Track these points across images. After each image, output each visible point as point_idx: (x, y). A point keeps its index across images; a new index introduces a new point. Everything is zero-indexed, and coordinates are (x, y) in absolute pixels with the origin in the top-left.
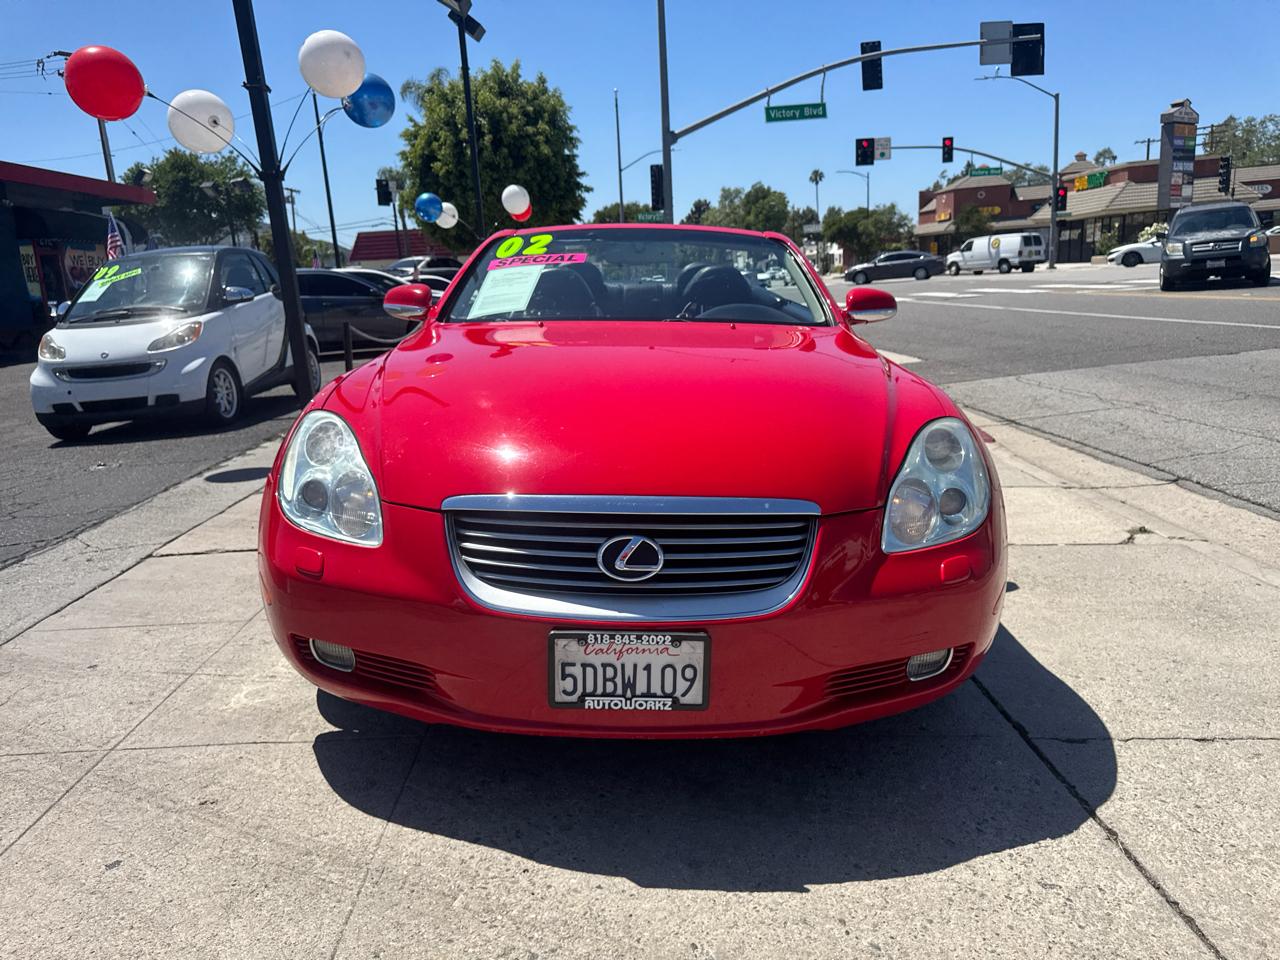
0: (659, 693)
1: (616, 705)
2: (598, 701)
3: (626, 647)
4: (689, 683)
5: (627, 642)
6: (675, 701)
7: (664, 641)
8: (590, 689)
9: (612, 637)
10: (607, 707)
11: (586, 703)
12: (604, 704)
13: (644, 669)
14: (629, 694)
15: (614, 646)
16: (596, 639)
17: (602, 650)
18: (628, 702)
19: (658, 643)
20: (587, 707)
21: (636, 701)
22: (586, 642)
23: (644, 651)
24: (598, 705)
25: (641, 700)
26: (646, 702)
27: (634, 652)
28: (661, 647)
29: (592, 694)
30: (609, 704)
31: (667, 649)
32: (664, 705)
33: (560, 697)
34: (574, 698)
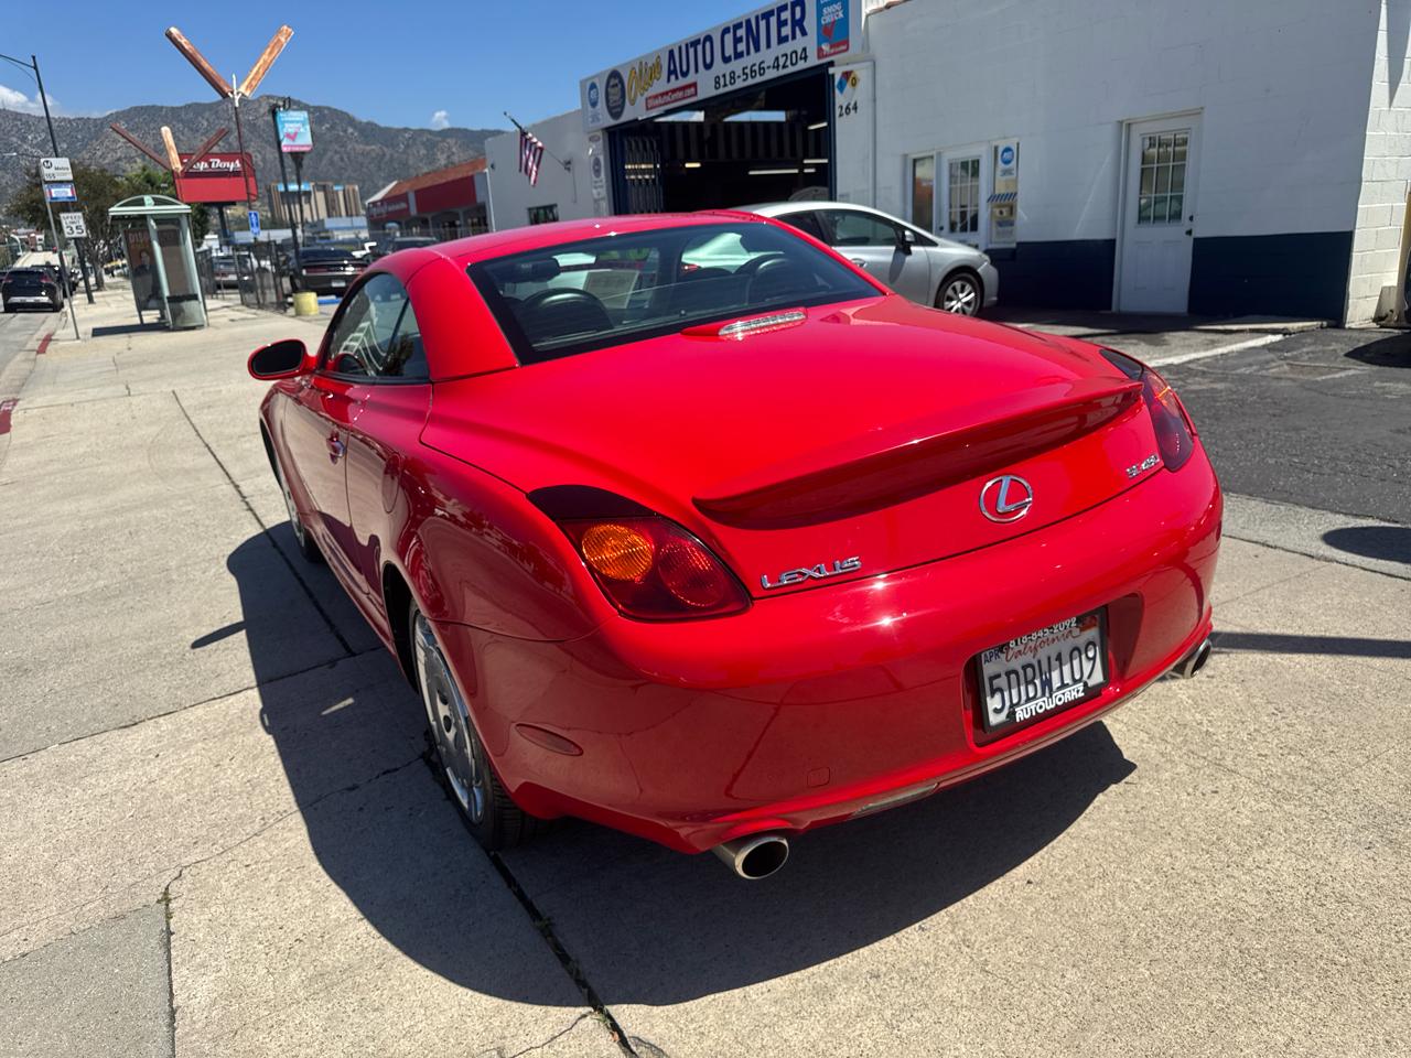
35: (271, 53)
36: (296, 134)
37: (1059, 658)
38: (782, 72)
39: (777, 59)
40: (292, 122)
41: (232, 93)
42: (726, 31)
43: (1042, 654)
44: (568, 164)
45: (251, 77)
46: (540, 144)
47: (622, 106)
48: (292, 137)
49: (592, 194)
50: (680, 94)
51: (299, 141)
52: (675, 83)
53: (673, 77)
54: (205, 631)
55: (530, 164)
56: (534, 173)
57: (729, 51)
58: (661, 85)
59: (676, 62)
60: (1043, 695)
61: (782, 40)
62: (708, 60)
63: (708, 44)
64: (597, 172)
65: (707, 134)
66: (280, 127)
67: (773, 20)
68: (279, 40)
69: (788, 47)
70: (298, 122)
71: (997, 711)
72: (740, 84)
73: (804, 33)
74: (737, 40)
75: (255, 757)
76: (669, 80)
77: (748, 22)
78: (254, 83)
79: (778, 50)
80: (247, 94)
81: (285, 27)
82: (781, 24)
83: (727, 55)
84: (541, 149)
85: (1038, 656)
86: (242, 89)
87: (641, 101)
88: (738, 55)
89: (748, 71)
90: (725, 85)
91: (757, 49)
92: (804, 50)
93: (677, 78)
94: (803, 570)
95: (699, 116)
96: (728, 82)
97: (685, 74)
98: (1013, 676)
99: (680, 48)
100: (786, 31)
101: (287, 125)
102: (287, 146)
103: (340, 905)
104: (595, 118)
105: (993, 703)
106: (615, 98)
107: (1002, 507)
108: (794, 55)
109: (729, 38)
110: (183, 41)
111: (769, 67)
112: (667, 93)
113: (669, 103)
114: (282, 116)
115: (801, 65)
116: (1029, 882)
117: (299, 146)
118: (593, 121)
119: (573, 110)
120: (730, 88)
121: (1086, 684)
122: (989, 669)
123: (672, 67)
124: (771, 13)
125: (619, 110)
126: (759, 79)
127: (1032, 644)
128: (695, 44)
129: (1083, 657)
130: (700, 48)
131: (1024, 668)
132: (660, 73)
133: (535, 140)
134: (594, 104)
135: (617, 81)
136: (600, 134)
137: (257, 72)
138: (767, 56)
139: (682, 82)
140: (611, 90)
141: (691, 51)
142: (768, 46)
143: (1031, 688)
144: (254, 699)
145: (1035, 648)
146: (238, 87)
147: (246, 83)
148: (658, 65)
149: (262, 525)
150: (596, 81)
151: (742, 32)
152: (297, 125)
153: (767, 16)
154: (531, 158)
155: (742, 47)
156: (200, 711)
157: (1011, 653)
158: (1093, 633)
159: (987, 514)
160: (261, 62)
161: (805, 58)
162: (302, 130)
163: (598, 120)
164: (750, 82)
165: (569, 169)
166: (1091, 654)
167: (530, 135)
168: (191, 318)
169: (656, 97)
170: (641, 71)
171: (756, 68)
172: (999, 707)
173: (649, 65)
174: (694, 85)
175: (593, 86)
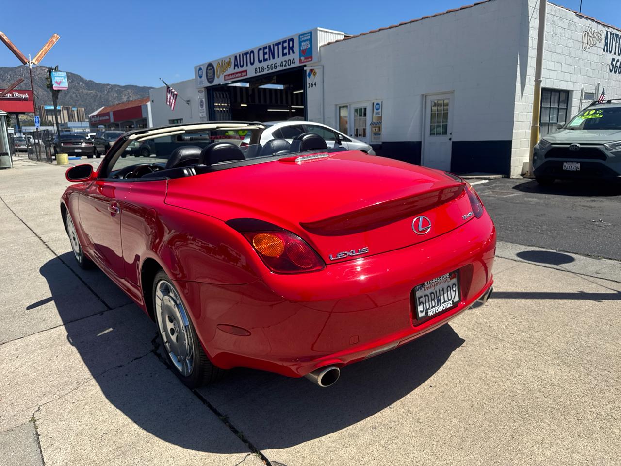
35: (48, 46)
36: (60, 82)
37: (443, 290)
38: (284, 68)
39: (282, 62)
40: (58, 77)
41: (29, 62)
42: (260, 49)
43: (437, 288)
44: (188, 102)
45: (38, 56)
46: (176, 93)
47: (214, 78)
48: (59, 83)
49: (199, 115)
50: (240, 75)
51: (62, 85)
52: (237, 70)
53: (236, 67)
54: (34, 301)
55: (171, 101)
56: (173, 105)
57: (261, 58)
58: (231, 70)
59: (238, 61)
60: (438, 305)
61: (284, 55)
62: (252, 61)
63: (252, 55)
64: (202, 106)
65: (250, 92)
66: (53, 78)
67: (280, 46)
68: (53, 41)
69: (287, 58)
70: (62, 77)
71: (422, 312)
72: (266, 72)
73: (293, 52)
74: (265, 54)
75: (69, 355)
76: (235, 69)
77: (270, 46)
78: (39, 59)
79: (282, 59)
80: (36, 63)
81: (56, 35)
82: (284, 48)
83: (260, 59)
84: (176, 95)
85: (435, 289)
86: (34, 61)
87: (222, 77)
88: (265, 60)
89: (269, 67)
90: (260, 72)
91: (273, 58)
92: (294, 59)
93: (238, 68)
94: (346, 252)
95: (248, 85)
96: (261, 71)
97: (242, 66)
98: (427, 297)
99: (240, 55)
100: (286, 51)
101: (56, 78)
102: (56, 87)
103: (122, 418)
104: (201, 83)
105: (420, 308)
106: (210, 74)
107: (420, 229)
108: (289, 61)
109: (261, 53)
110: (5, 38)
111: (278, 66)
112: (234, 74)
113: (235, 78)
114: (54, 73)
115: (292, 66)
116: (431, 387)
117: (62, 88)
118: (200, 84)
119: (191, 79)
120: (262, 73)
121: (453, 301)
122: (418, 294)
123: (236, 63)
124: (279, 43)
125: (212, 80)
126: (274, 70)
127: (433, 284)
128: (246, 54)
129: (452, 290)
130: (248, 56)
131: (431, 294)
132: (231, 65)
133: (173, 91)
134: (201, 77)
135: (211, 68)
136: (203, 90)
137: (41, 54)
138: (278, 61)
139: (241, 69)
140: (208, 71)
141: (245, 57)
142: (278, 57)
143: (433, 302)
144: (63, 331)
145: (434, 286)
146: (32, 60)
147: (36, 58)
148: (230, 62)
149: (55, 254)
150: (202, 67)
151: (267, 50)
152: (62, 78)
153: (278, 44)
154: (172, 98)
155: (267, 56)
156: (37, 336)
157: (426, 288)
158: (454, 280)
159: (415, 231)
160: (44, 49)
161: (294, 63)
162: (64, 80)
163: (203, 83)
164: (270, 71)
165: (189, 104)
166: (454, 289)
167: (171, 88)
168: (4, 164)
169: (229, 75)
170: (222, 64)
171: (273, 66)
172: (422, 310)
173: (226, 61)
174: (246, 71)
175: (200, 69)
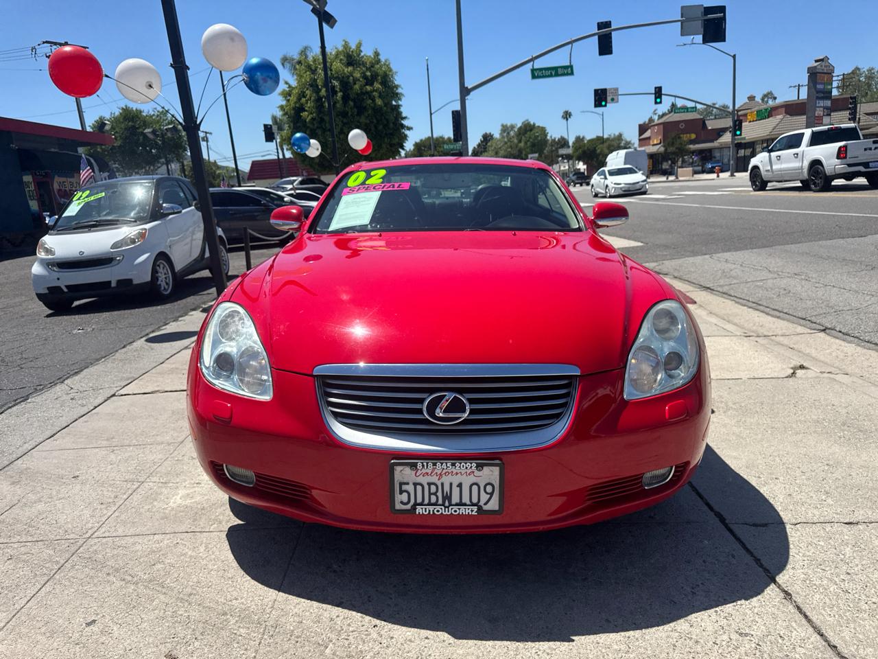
0: (468, 503)
1: (438, 511)
2: (426, 509)
3: (444, 471)
4: (489, 496)
5: (445, 467)
6: (480, 508)
7: (471, 467)
8: (419, 500)
9: (435, 464)
10: (431, 513)
11: (417, 510)
12: (429, 511)
13: (457, 486)
14: (447, 504)
15: (436, 471)
16: (423, 466)
17: (427, 473)
18: (447, 509)
19: (466, 468)
20: (417, 513)
21: (452, 509)
22: (416, 468)
23: (457, 474)
24: (426, 511)
25: (455, 508)
26: (459, 509)
27: (450, 475)
28: (469, 471)
29: (421, 504)
30: (433, 511)
31: (473, 472)
32: (472, 511)
33: (398, 506)
34: (408, 507)
